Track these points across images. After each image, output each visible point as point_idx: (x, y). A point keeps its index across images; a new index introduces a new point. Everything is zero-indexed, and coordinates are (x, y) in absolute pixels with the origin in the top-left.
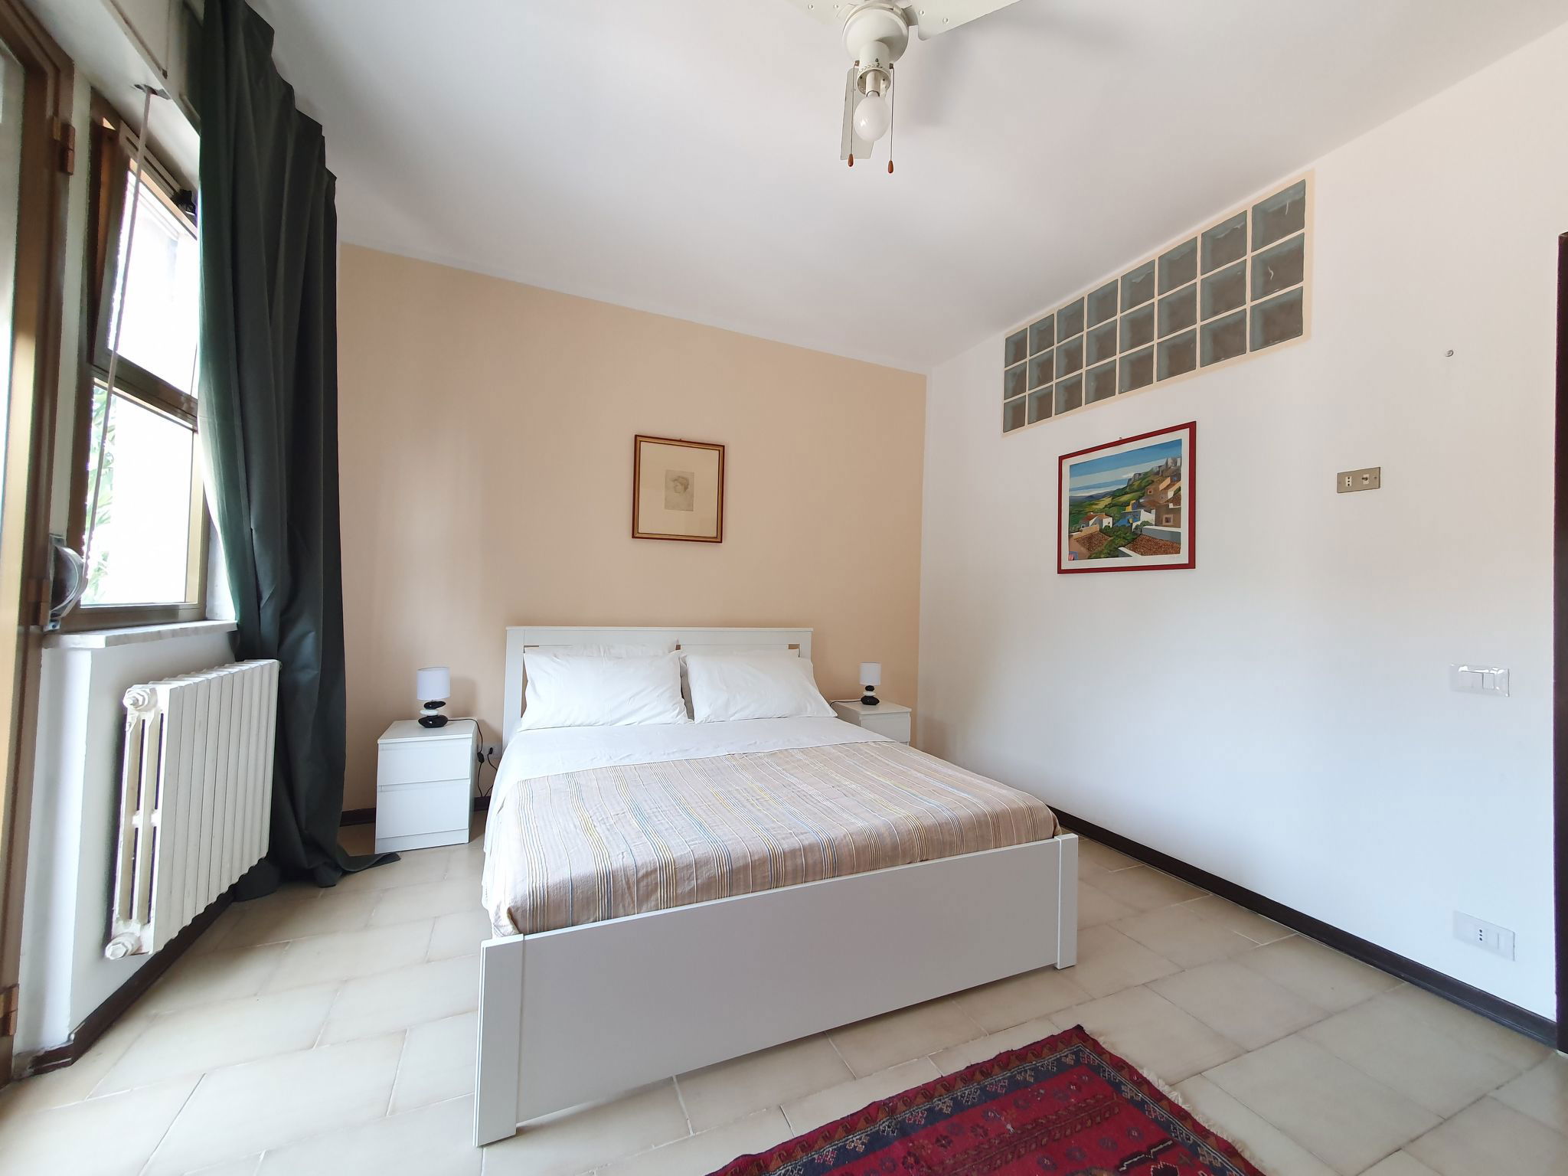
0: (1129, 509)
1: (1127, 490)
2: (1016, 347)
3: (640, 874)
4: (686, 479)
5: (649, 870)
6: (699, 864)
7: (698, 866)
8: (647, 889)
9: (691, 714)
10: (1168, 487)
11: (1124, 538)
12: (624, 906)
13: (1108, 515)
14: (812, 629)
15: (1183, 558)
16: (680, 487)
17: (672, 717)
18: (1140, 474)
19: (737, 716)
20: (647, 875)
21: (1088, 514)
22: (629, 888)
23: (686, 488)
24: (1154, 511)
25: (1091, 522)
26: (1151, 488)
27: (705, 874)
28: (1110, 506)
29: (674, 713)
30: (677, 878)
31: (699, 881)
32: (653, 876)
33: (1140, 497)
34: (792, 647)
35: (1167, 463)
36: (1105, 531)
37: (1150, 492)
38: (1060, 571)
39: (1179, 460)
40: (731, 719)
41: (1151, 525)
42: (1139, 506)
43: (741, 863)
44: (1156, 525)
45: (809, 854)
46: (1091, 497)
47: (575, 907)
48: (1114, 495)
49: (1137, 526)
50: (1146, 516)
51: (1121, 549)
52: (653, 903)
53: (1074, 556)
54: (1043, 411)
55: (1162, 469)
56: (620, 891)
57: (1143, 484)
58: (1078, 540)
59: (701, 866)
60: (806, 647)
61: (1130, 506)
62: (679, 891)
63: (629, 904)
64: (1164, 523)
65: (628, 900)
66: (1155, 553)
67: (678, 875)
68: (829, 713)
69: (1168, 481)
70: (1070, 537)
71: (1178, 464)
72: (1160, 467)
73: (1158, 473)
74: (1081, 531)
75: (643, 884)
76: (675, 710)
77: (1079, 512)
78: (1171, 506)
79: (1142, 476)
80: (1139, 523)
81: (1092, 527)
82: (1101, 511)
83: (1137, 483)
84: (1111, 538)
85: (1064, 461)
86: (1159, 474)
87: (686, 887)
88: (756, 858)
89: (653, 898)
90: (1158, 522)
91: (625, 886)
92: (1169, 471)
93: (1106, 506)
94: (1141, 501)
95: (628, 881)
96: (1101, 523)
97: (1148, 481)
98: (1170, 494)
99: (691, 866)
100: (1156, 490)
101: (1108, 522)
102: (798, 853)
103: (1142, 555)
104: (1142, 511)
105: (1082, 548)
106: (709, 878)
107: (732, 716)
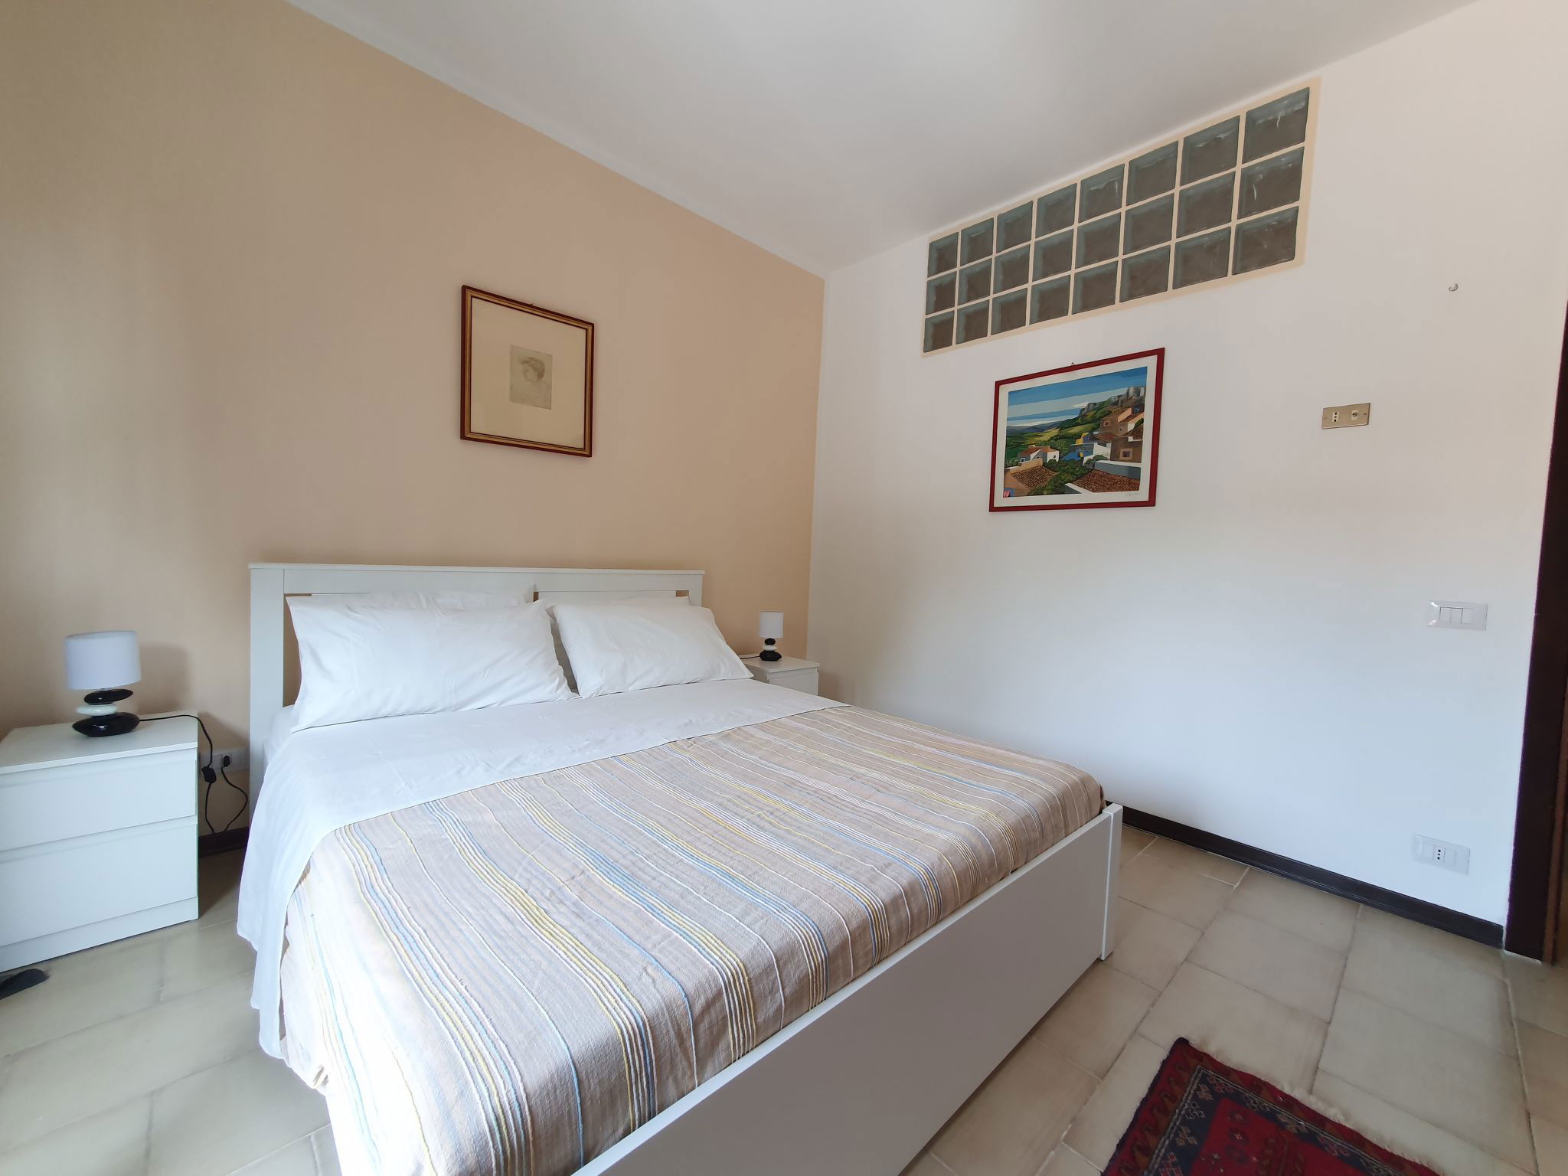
0: (1080, 442)
1: (1079, 421)
2: (941, 255)
3: (698, 1008)
4: (541, 363)
5: (710, 996)
6: (784, 958)
7: (781, 963)
8: (712, 1033)
9: (573, 687)
10: (1128, 419)
11: (1072, 473)
12: (676, 1081)
13: (1054, 448)
14: (703, 572)
15: (1142, 494)
16: (532, 374)
17: (551, 692)
18: (1095, 404)
19: (638, 685)
20: (709, 1005)
21: (1029, 447)
22: (682, 1041)
23: (540, 375)
24: (1109, 445)
25: (1032, 456)
26: (1108, 419)
27: (794, 974)
28: (1057, 438)
29: (553, 687)
30: (755, 995)
31: (788, 990)
32: (718, 1006)
33: (1094, 429)
34: (680, 594)
35: (1128, 393)
36: (1049, 466)
37: (1107, 424)
38: (993, 509)
39: (1142, 390)
40: (630, 689)
41: (1107, 459)
42: (1094, 439)
43: (837, 940)
44: (1111, 460)
45: (912, 899)
46: (1034, 427)
47: (590, 1118)
48: (1062, 426)
49: (1089, 461)
50: (1099, 450)
51: (1069, 485)
52: (723, 1056)
53: (1010, 492)
54: (974, 328)
55: (1121, 398)
56: (668, 1054)
57: (1098, 415)
58: (1015, 475)
59: (786, 963)
60: (696, 593)
61: (1082, 439)
62: (760, 1020)
63: (684, 1074)
64: (1121, 457)
65: (681, 1064)
66: (1109, 490)
67: (756, 989)
69: (1129, 412)
70: (1006, 471)
71: (1142, 394)
72: (1119, 396)
73: (1116, 404)
74: (1020, 465)
75: (704, 1025)
76: (554, 679)
77: (1019, 445)
78: (1131, 439)
79: (1097, 406)
80: (1091, 457)
81: (1033, 461)
82: (1045, 443)
83: (1091, 414)
84: (1056, 474)
85: (1002, 387)
86: (1119, 404)
87: (768, 1009)
88: (854, 924)
89: (722, 1045)
90: (1114, 456)
91: (675, 1042)
92: (1129, 403)
93: (1052, 438)
94: (1095, 433)
95: (679, 1029)
96: (1045, 456)
97: (1104, 412)
98: (1131, 426)
99: (773, 969)
100: (1114, 421)
101: (1053, 455)
102: (900, 901)
103: (1093, 491)
104: (1096, 444)
105: (1020, 484)
106: (801, 980)
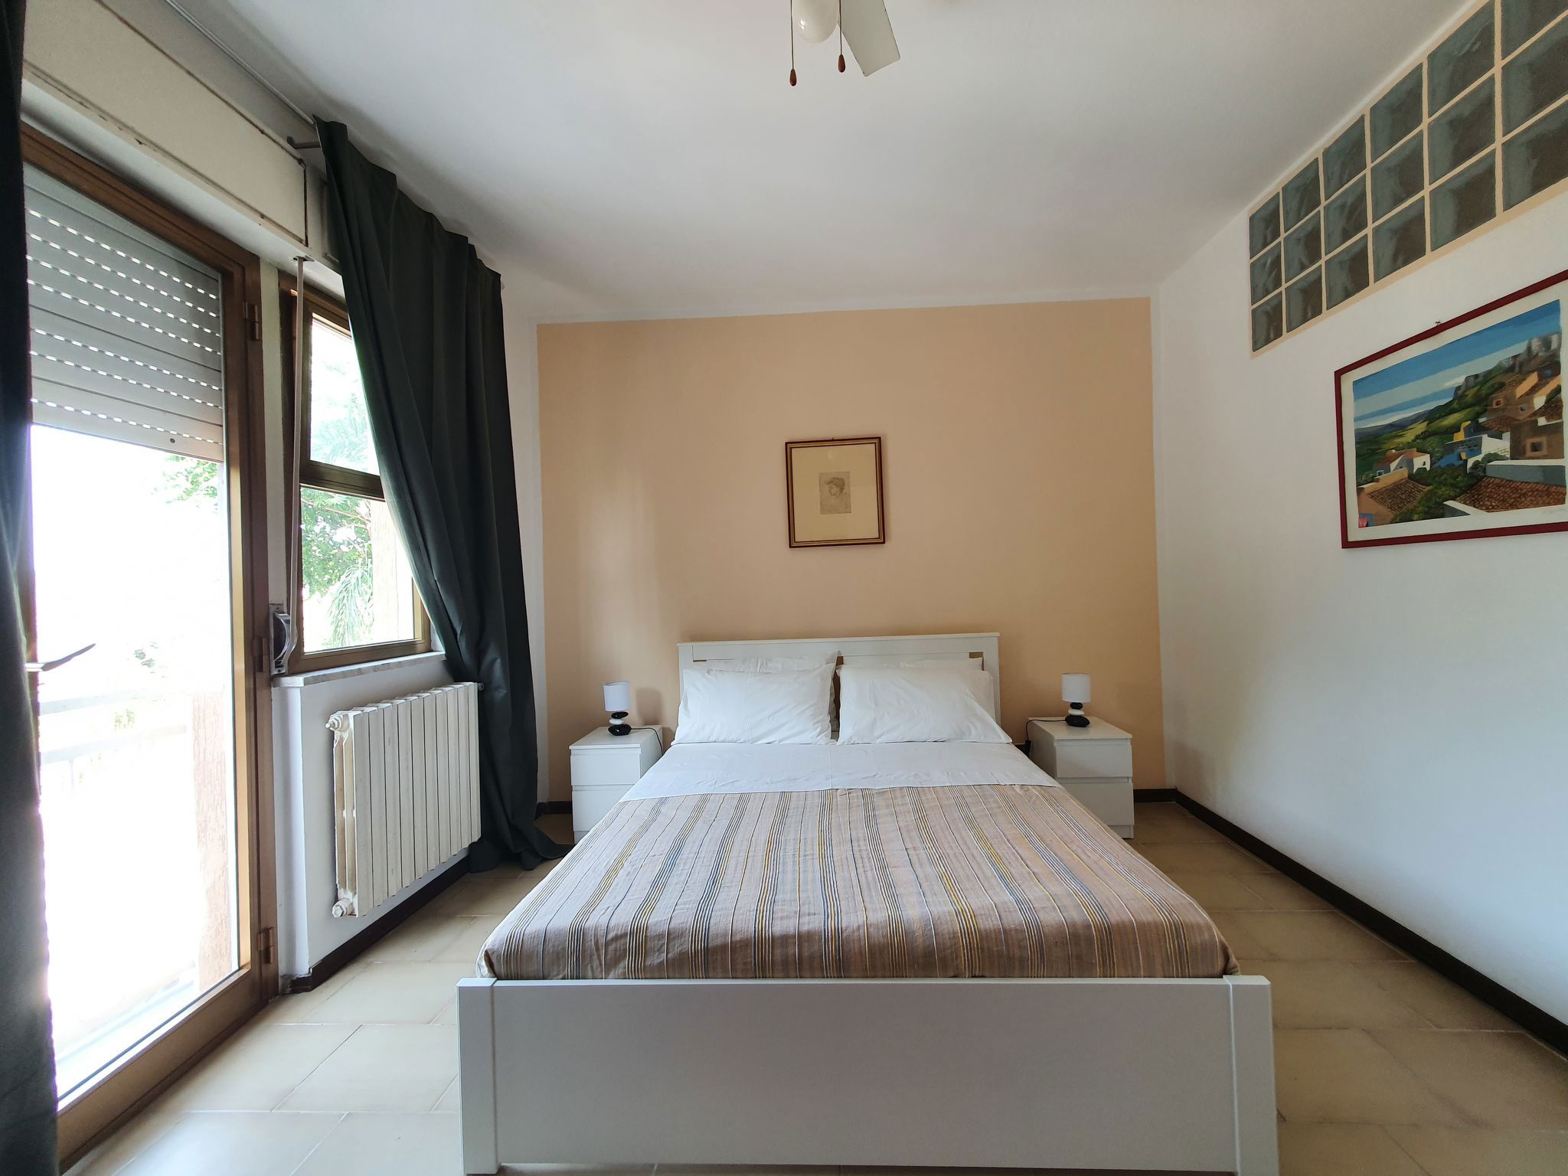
0: (1460, 437)
1: (1455, 405)
2: (1264, 225)
3: (610, 936)
4: (842, 480)
5: (619, 933)
6: (671, 936)
7: (671, 937)
8: (615, 954)
10: (1534, 390)
11: (1453, 485)
12: (592, 967)
13: (1422, 451)
14: (998, 634)
16: (835, 489)
17: (812, 737)
18: (1476, 376)
19: (884, 738)
20: (616, 938)
21: (1388, 453)
22: (598, 949)
23: (842, 489)
24: (1507, 436)
25: (1393, 465)
26: (1500, 397)
27: (676, 950)
28: (1424, 436)
29: (814, 732)
30: (648, 947)
31: (670, 955)
32: (622, 941)
33: (1479, 415)
34: (973, 655)
35: (1529, 349)
36: (1418, 478)
37: (1498, 403)
38: (1347, 544)
39: (1554, 338)
40: (878, 741)
41: (1503, 458)
42: (1477, 429)
43: (719, 941)
44: (1512, 458)
45: (806, 944)
46: (1391, 425)
47: (546, 960)
48: (1431, 416)
49: (1476, 464)
50: (1490, 445)
51: (1450, 503)
52: (621, 971)
53: (1367, 521)
54: (1310, 305)
55: (1519, 359)
56: (589, 952)
57: (1484, 392)
58: (1373, 495)
59: (674, 939)
60: (992, 657)
61: (1462, 433)
62: (648, 963)
63: (597, 968)
64: (1529, 453)
65: (596, 963)
66: (1513, 506)
67: (649, 943)
68: (1001, 738)
69: (1533, 379)
70: (1359, 491)
71: (1554, 346)
72: (1515, 357)
73: (1511, 369)
74: (1378, 481)
75: (611, 948)
76: (815, 730)
77: (1374, 452)
78: (1542, 421)
79: (1480, 379)
80: (1479, 458)
81: (1395, 473)
82: (1410, 445)
83: (1471, 393)
84: (1428, 488)
85: (1344, 377)
86: (1517, 368)
87: (655, 960)
88: (738, 938)
89: (621, 965)
90: (1517, 452)
91: (593, 947)
92: (1533, 364)
93: (1417, 437)
94: (1481, 420)
95: (597, 941)
96: (1410, 464)
97: (1493, 386)
98: (1539, 401)
99: (663, 937)
100: (1509, 400)
101: (1422, 461)
102: (791, 941)
103: (1488, 510)
104: (1485, 438)
105: (1381, 507)
106: (681, 954)
107: (878, 738)
